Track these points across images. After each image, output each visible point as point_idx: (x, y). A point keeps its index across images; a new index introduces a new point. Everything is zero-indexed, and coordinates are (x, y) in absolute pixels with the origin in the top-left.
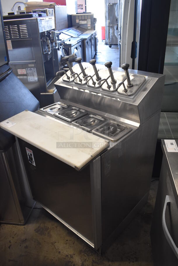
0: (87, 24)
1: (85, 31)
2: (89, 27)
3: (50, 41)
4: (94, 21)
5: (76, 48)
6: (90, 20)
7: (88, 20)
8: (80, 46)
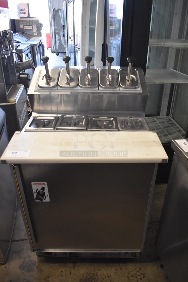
0: (32, 30)
1: (32, 37)
2: (35, 33)
3: (8, 42)
4: (40, 26)
5: (27, 55)
6: (36, 25)
7: (33, 25)
8: (30, 52)
